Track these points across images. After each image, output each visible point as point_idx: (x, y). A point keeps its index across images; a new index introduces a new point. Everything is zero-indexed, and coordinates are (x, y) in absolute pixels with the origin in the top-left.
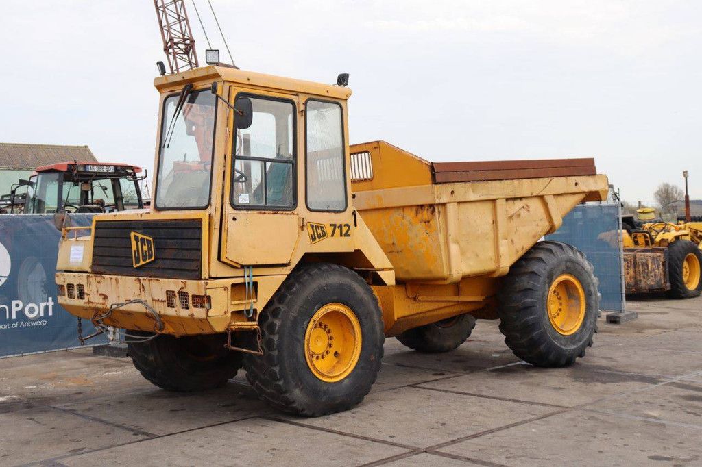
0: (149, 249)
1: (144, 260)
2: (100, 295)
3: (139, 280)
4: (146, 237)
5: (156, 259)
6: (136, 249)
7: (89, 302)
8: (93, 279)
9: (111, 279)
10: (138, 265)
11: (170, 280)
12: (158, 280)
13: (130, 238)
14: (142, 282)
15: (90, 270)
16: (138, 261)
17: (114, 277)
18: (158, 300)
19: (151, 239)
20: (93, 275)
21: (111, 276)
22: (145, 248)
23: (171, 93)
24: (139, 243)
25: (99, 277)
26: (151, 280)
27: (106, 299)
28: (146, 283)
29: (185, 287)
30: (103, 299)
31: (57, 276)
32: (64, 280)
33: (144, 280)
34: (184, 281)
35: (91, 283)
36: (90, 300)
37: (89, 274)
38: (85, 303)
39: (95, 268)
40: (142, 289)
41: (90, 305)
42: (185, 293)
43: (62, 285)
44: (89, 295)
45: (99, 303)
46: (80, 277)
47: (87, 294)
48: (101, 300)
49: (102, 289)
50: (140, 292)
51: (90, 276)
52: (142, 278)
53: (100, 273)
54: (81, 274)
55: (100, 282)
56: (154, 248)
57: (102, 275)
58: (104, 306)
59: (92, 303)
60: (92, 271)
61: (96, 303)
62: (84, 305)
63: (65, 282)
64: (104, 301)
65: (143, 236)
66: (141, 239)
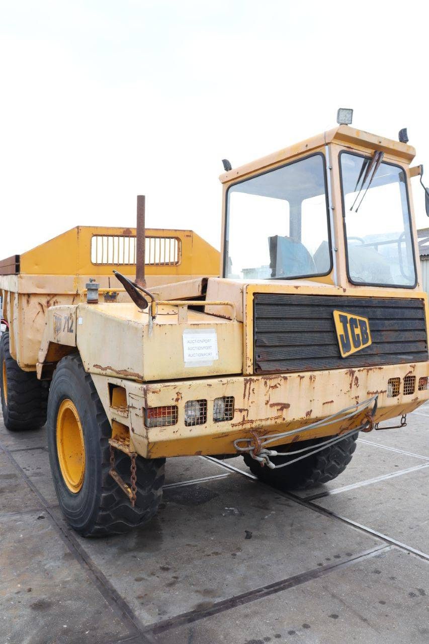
0: (364, 332)
1: (356, 347)
2: (272, 405)
3: (352, 373)
4: (358, 318)
5: (373, 343)
6: (343, 333)
7: (244, 422)
8: (259, 385)
9: (302, 378)
10: (347, 354)
11: (395, 366)
12: (380, 368)
13: (332, 318)
14: (356, 374)
15: (250, 370)
17: (307, 374)
18: (377, 392)
19: (366, 320)
20: (260, 378)
21: (302, 374)
22: (358, 331)
24: (348, 325)
25: (274, 378)
26: (371, 369)
27: (284, 409)
28: (360, 373)
29: (414, 371)
30: (278, 410)
31: (153, 392)
32: (175, 397)
33: (359, 371)
34: (413, 364)
35: (253, 390)
36: (246, 419)
37: (248, 378)
38: (233, 425)
39: (265, 366)
40: (353, 384)
41: (244, 426)
42: (412, 377)
43: (164, 407)
44: (247, 410)
45: (268, 419)
46: (223, 384)
47: (241, 411)
48: (274, 412)
49: (278, 396)
50: (351, 387)
51: (251, 380)
52: (356, 369)
53: (278, 372)
54: (229, 379)
55: (275, 387)
56: (371, 331)
57: (282, 375)
58: (279, 421)
59: (252, 421)
60: (258, 370)
61: (261, 420)
62: (230, 429)
63: (177, 400)
64: (279, 413)
65: (354, 317)
66: (351, 319)
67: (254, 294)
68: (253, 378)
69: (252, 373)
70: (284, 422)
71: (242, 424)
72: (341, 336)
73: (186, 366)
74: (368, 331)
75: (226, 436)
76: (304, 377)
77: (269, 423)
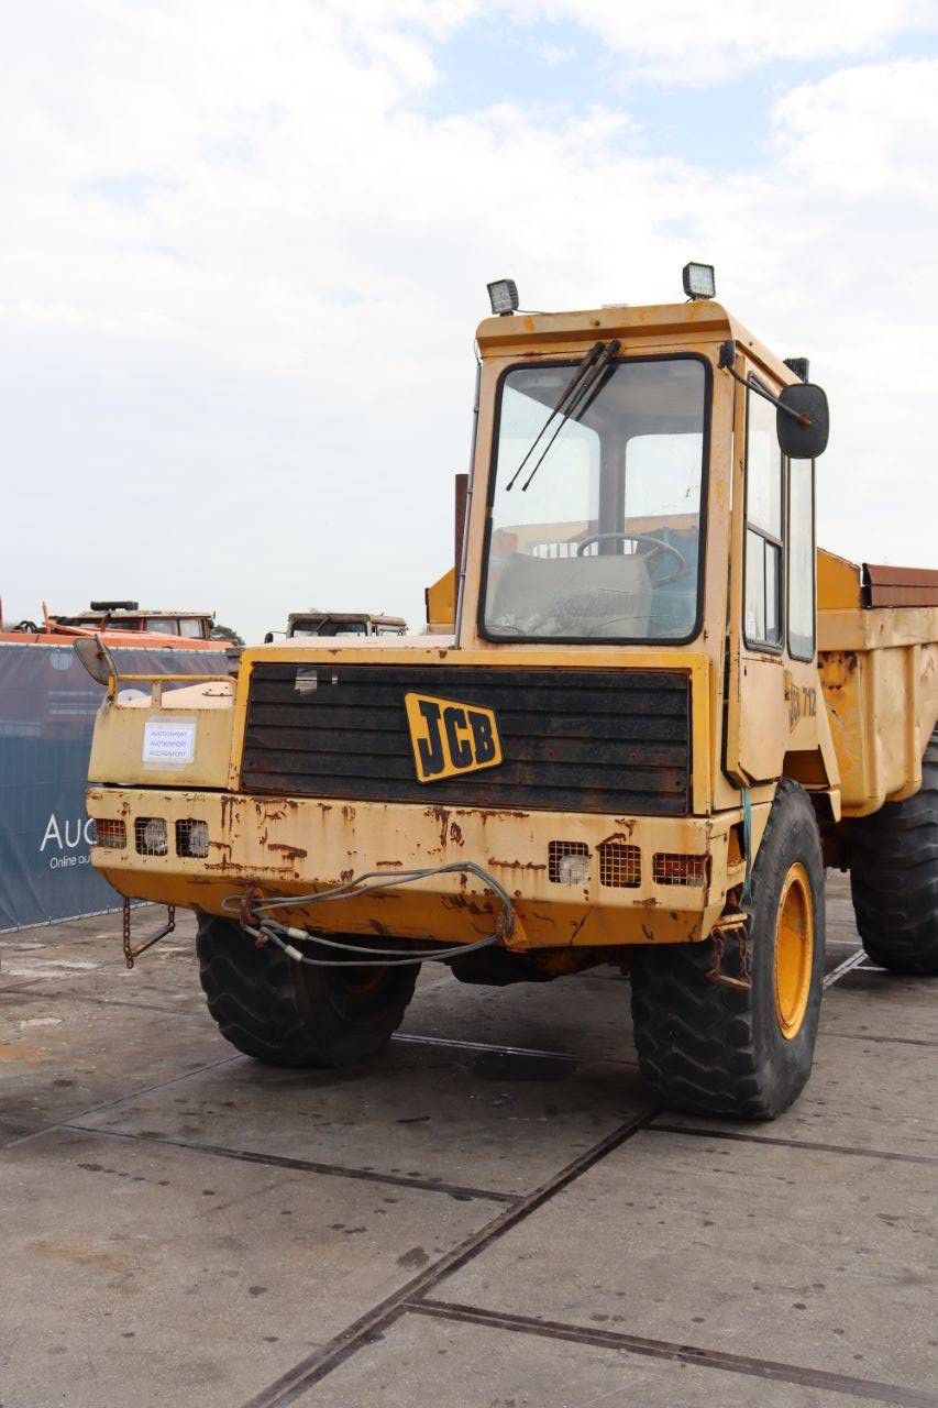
0: (482, 737)
1: (457, 764)
2: (273, 847)
3: (444, 816)
4: (466, 708)
5: (505, 761)
6: (425, 735)
7: (224, 865)
8: (247, 808)
9: (326, 808)
10: (433, 777)
11: (567, 815)
12: (521, 816)
13: (403, 708)
14: (453, 818)
15: (234, 785)
16: (434, 763)
17: (338, 805)
18: (516, 865)
19: (490, 714)
20: (248, 798)
21: (326, 803)
22: (465, 734)
23: (528, 359)
24: (441, 724)
25: (274, 802)
26: (493, 814)
27: (297, 859)
28: (468, 821)
29: (631, 833)
30: (284, 857)
31: (94, 798)
32: (122, 809)
33: (459, 813)
34: (628, 818)
35: (237, 817)
36: (228, 861)
37: (229, 796)
38: (208, 866)
39: (253, 781)
40: (449, 837)
41: (226, 873)
42: (631, 847)
43: (112, 821)
44: (228, 846)
45: (266, 869)
46: (188, 800)
47: (219, 846)
48: (277, 859)
49: (283, 832)
50: (444, 843)
51: (233, 800)
52: (453, 809)
53: (280, 794)
54: (198, 794)
55: (275, 816)
56: (502, 736)
57: (289, 800)
58: (288, 877)
59: (239, 867)
60: (244, 789)
61: (255, 868)
62: (205, 872)
63: (124, 813)
64: (287, 863)
65: (456, 706)
66: (449, 711)
67: (255, 664)
68: (236, 796)
69: (236, 788)
70: (299, 880)
71: (223, 868)
72: (422, 743)
73: (146, 768)
74: (495, 736)
75: (204, 883)
76: (330, 808)
77: (268, 875)
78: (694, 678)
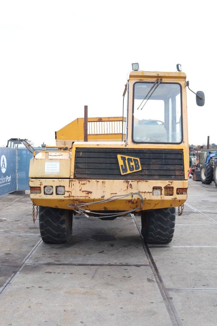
0: (136, 164)
1: (130, 170)
2: (83, 191)
3: (128, 182)
4: (132, 158)
5: (142, 170)
6: (123, 164)
7: (69, 196)
8: (76, 182)
10: (125, 174)
11: (157, 181)
12: (147, 181)
13: (117, 158)
14: (130, 183)
17: (101, 180)
18: (145, 192)
19: (138, 159)
20: (76, 180)
21: (98, 180)
22: (132, 164)
23: (140, 81)
24: (126, 161)
25: (84, 181)
26: (140, 181)
27: (89, 194)
28: (134, 183)
29: (172, 184)
30: (86, 193)
31: (31, 181)
32: (40, 184)
33: (132, 181)
34: (171, 181)
35: (73, 184)
36: (70, 195)
37: (71, 180)
38: (65, 197)
39: (77, 176)
40: (129, 187)
41: (70, 198)
42: (171, 187)
43: (36, 187)
44: (71, 192)
45: (81, 197)
46: (60, 181)
47: (68, 192)
48: (84, 194)
49: (85, 188)
50: (128, 188)
51: (72, 181)
52: (130, 181)
53: (85, 179)
54: (62, 179)
55: (84, 184)
56: (141, 164)
57: (88, 180)
58: (87, 198)
59: (74, 197)
60: (75, 178)
61: (78, 197)
62: (64, 198)
63: (41, 185)
64: (87, 195)
65: (130, 157)
66: (128, 159)
67: (76, 148)
68: (73, 180)
69: (73, 178)
70: (90, 199)
71: (69, 197)
72: (122, 166)
73: (46, 173)
74: (140, 164)
75: (63, 201)
76: (99, 181)
77: (82, 198)
78: (184, 151)
